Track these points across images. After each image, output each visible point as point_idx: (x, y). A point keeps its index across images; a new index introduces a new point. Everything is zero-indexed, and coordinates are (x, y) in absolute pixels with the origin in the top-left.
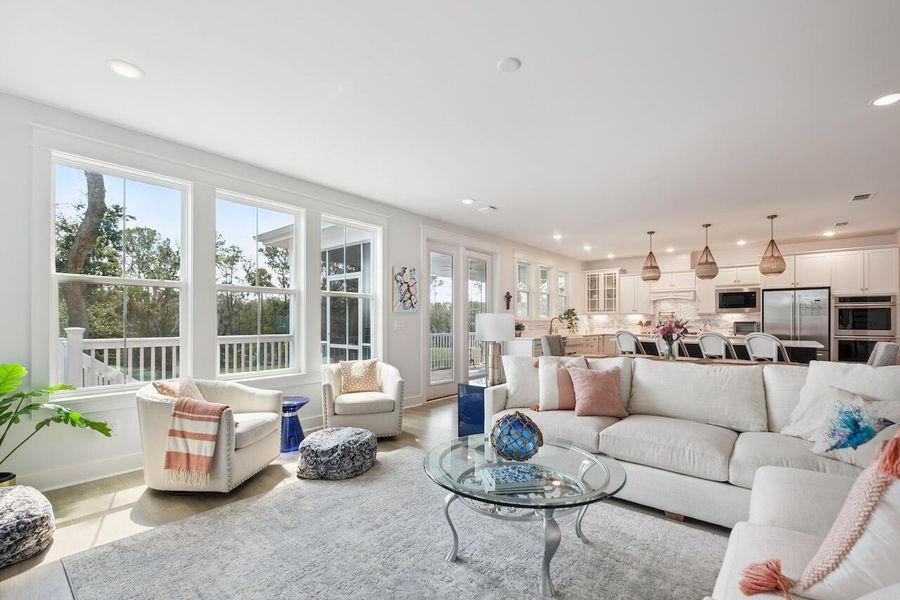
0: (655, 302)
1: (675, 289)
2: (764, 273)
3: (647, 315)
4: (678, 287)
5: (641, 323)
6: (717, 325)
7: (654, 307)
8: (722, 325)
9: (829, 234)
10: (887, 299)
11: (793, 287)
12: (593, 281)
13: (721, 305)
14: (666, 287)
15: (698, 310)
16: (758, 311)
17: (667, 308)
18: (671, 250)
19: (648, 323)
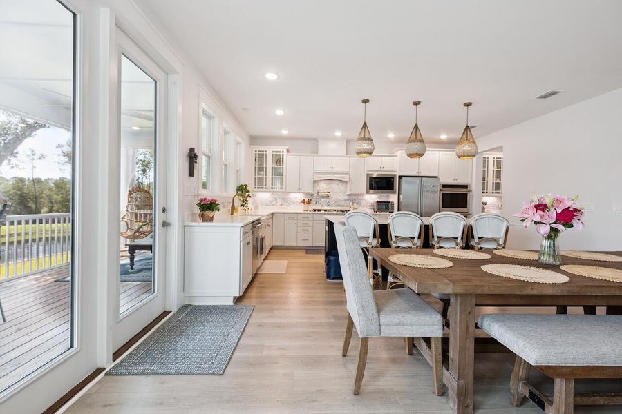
0: (314, 181)
3: (307, 194)
4: (336, 170)
5: (304, 202)
6: (359, 204)
7: (314, 187)
8: (363, 204)
9: (444, 137)
10: (465, 187)
11: (417, 175)
12: (260, 158)
13: (371, 187)
14: (327, 169)
15: (350, 190)
16: (395, 193)
17: (323, 188)
18: (338, 134)
19: (309, 202)
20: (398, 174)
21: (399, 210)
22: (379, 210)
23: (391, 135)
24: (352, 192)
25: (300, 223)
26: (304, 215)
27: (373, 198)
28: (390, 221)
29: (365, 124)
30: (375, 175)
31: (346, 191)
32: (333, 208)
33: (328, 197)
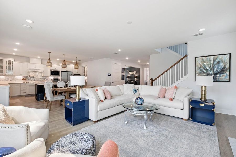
0: (28, 72)
1: (36, 69)
2: (63, 67)
3: (24, 76)
4: (38, 68)
5: (23, 79)
6: (47, 79)
7: (28, 74)
10: (80, 75)
11: (67, 71)
13: (51, 74)
14: (34, 68)
15: (44, 75)
16: (60, 76)
17: (32, 74)
18: (39, 57)
19: (26, 79)
20: (61, 71)
21: (61, 81)
22: (54, 81)
23: (58, 60)
24: (44, 76)
25: (22, 87)
26: (24, 84)
27: (52, 78)
28: (57, 84)
29: (49, 58)
30: (53, 71)
31: (41, 75)
32: (36, 81)
33: (34, 77)
